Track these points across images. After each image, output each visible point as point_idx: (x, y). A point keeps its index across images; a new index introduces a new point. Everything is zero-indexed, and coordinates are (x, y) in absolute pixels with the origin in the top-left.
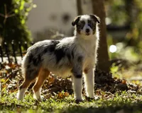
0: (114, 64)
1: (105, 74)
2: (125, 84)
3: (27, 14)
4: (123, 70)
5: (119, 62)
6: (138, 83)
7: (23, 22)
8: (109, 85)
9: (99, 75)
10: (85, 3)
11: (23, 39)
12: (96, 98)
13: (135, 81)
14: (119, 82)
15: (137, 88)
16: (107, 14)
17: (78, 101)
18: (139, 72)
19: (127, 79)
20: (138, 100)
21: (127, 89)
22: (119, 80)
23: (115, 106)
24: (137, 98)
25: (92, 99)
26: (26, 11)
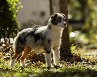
0: (73, 45)
1: (67, 51)
2: (80, 57)
3: (17, 11)
4: (79, 48)
5: (76, 43)
6: (88, 57)
7: (15, 16)
8: (69, 58)
9: (63, 51)
10: (55, 4)
11: (14, 27)
12: (61, 66)
13: (86, 56)
14: (76, 56)
15: (88, 61)
16: (69, 12)
17: (49, 68)
18: (89, 50)
19: (81, 55)
20: (88, 68)
21: (81, 61)
22: (76, 55)
23: (73, 72)
24: (87, 67)
25: (58, 67)
26: (16, 9)
